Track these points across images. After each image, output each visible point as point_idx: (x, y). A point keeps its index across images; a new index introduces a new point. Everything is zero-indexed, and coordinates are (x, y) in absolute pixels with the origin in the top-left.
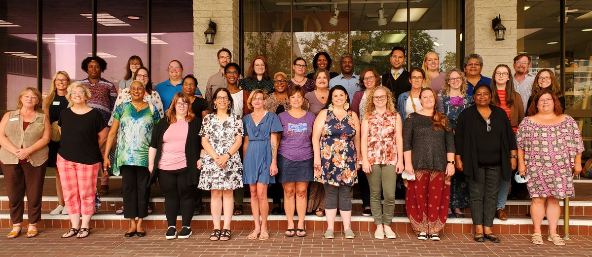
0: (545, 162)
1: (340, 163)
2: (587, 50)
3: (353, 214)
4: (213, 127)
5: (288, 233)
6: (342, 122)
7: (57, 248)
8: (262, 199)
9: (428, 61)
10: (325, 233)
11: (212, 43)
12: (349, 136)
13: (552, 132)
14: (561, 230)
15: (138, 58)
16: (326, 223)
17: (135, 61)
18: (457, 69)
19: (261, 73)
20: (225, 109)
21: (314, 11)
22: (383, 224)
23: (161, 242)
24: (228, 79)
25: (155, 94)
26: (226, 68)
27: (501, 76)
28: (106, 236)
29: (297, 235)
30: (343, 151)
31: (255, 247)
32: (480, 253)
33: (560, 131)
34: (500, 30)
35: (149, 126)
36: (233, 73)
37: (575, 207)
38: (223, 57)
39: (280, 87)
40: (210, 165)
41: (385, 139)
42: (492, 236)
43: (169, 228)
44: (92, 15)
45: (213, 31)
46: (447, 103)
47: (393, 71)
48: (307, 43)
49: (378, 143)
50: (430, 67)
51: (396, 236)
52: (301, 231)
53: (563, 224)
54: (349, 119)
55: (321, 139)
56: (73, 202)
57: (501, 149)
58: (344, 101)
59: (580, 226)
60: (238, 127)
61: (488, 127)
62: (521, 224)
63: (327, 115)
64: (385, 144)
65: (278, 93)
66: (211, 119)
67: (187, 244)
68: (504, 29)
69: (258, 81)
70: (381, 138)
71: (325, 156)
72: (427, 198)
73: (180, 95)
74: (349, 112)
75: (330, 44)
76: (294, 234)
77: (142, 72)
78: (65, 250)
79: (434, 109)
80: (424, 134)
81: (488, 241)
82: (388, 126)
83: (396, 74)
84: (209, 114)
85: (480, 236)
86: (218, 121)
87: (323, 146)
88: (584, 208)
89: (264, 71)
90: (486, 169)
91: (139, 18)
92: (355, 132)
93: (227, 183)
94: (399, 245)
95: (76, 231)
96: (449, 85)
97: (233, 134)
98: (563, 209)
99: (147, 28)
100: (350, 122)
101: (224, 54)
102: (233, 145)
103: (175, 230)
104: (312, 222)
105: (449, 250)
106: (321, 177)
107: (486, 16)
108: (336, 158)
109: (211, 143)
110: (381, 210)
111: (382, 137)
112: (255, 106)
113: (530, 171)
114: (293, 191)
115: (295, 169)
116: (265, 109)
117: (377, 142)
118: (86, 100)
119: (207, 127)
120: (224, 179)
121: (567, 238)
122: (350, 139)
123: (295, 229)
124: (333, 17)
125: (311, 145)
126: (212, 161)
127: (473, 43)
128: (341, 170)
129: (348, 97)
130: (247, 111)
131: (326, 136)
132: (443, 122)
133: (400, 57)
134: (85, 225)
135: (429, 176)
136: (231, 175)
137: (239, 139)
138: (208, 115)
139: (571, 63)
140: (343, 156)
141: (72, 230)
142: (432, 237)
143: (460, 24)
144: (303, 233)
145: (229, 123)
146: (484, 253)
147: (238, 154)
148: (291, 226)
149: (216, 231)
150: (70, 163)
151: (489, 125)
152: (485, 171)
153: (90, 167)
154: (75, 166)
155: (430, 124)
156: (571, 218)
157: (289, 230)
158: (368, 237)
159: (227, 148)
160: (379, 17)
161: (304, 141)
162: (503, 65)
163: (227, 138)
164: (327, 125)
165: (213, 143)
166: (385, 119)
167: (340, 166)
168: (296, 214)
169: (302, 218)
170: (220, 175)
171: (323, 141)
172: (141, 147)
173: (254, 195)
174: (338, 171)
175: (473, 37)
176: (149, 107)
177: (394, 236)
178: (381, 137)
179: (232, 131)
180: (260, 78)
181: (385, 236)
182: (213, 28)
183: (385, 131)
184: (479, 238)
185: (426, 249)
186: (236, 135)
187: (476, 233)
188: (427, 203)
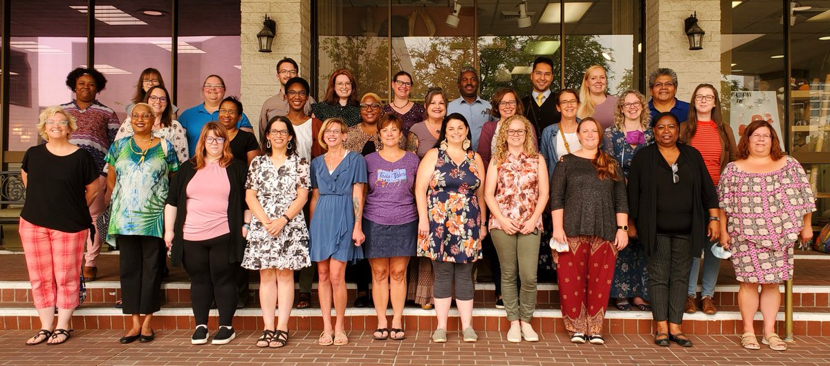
0: (759, 227)
1: (457, 228)
2: (823, 64)
3: (476, 306)
4: (264, 174)
5: (378, 334)
6: (460, 167)
7: (22, 358)
8: (338, 285)
9: (590, 80)
10: (433, 333)
11: (269, 51)
12: (471, 189)
13: (768, 184)
14: (780, 328)
15: (155, 72)
16: (434, 320)
17: (151, 76)
18: (634, 91)
19: (345, 95)
20: (284, 147)
21: (425, 6)
22: (520, 320)
23: (183, 348)
24: (291, 102)
25: (175, 126)
26: (288, 86)
27: (704, 101)
28: (100, 340)
29: (391, 338)
30: (462, 210)
31: (326, 356)
32: (661, 362)
33: (779, 182)
34: (695, 35)
35: (159, 175)
36: (299, 93)
37: (803, 294)
38: (285, 71)
39: (370, 116)
40: (257, 232)
41: (526, 192)
42: (681, 337)
43: (197, 327)
44: (86, 7)
45: (271, 33)
46: (619, 141)
47: (535, 94)
48: (421, 56)
49: (515, 197)
50: (593, 88)
51: (540, 337)
52: (397, 331)
53: (784, 320)
54: (471, 164)
55: (430, 192)
56: (45, 290)
57: (693, 208)
58: (464, 137)
59: (809, 322)
60: (302, 175)
61: (675, 176)
62: (724, 319)
63: (439, 157)
64: (527, 199)
65: (367, 125)
66: (261, 163)
67: (224, 352)
68: (702, 33)
69: (340, 107)
70: (519, 190)
71: (436, 217)
72: (587, 281)
73: (212, 126)
74: (470, 154)
75: (454, 57)
76: (387, 337)
77: (157, 93)
78: (34, 362)
79: (598, 149)
80: (582, 185)
81: (675, 345)
82: (529, 171)
83: (540, 98)
84: (259, 155)
85: (663, 337)
86: (271, 166)
87: (432, 204)
88: (815, 295)
89: (349, 92)
90: (672, 238)
91: (160, 14)
92: (480, 183)
93: (282, 259)
94: (543, 351)
95: (48, 334)
96: (623, 114)
97: (294, 186)
98: (784, 296)
99: (171, 29)
100: (472, 167)
101: (287, 67)
102: (292, 203)
103: (206, 331)
104: (414, 317)
105: (615, 357)
106: (429, 250)
107: (675, 14)
108: (452, 221)
109: (260, 198)
110: (516, 300)
111: (521, 188)
112: (330, 144)
113: (737, 241)
114: (385, 271)
115: (388, 237)
116: (346, 148)
117: (514, 195)
118: (68, 134)
119: (255, 176)
120: (279, 253)
121: (790, 340)
122: (471, 194)
123: (389, 329)
124: (452, 15)
125: (414, 202)
126: (259, 226)
127: (656, 54)
128: (458, 239)
129: (469, 131)
130: (318, 150)
131: (437, 188)
132: (611, 168)
133: (546, 74)
134: (62, 325)
135: (589, 247)
136: (290, 247)
137: (303, 192)
138: (258, 157)
139: (800, 84)
140: (462, 218)
141: (43, 332)
142: (592, 338)
143: (638, 26)
144: (401, 334)
145: (288, 170)
146: (668, 363)
147: (303, 216)
148: (383, 324)
149: (268, 332)
150: (42, 230)
151: (676, 173)
152: (672, 241)
153: (73, 235)
154: (49, 234)
155: (591, 170)
156: (796, 310)
157: (380, 330)
158: (496, 339)
159: (283, 206)
160: (519, 16)
161: (402, 197)
162: (706, 85)
163: (283, 191)
164: (438, 171)
165: (262, 198)
166: (523, 162)
167: (457, 233)
168: (390, 306)
169: (400, 311)
170: (272, 246)
171: (432, 196)
172: (145, 207)
173: (324, 277)
174: (454, 240)
175: (656, 45)
176: (160, 145)
177: (536, 339)
178: (519, 188)
179: (291, 181)
180: (343, 103)
181: (523, 338)
182: (270, 28)
183: (525, 179)
184: (661, 341)
185: (583, 357)
186: (297, 186)
187: (657, 333)
188: (587, 289)
